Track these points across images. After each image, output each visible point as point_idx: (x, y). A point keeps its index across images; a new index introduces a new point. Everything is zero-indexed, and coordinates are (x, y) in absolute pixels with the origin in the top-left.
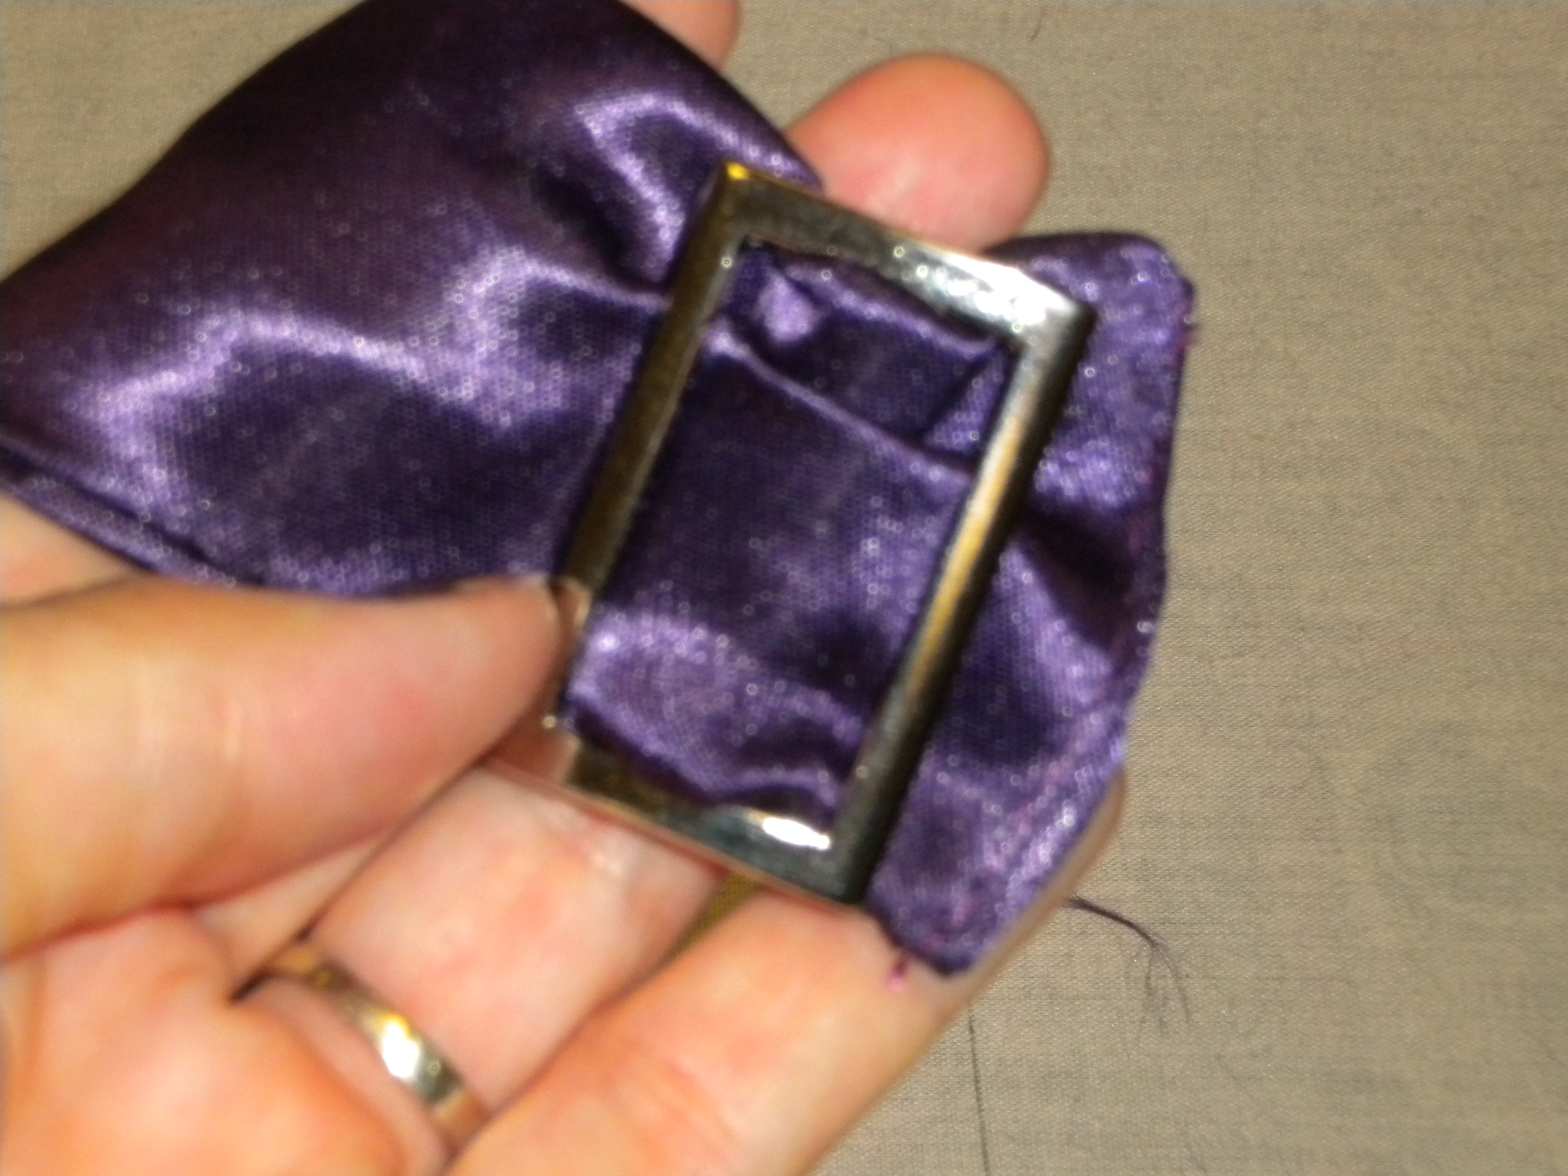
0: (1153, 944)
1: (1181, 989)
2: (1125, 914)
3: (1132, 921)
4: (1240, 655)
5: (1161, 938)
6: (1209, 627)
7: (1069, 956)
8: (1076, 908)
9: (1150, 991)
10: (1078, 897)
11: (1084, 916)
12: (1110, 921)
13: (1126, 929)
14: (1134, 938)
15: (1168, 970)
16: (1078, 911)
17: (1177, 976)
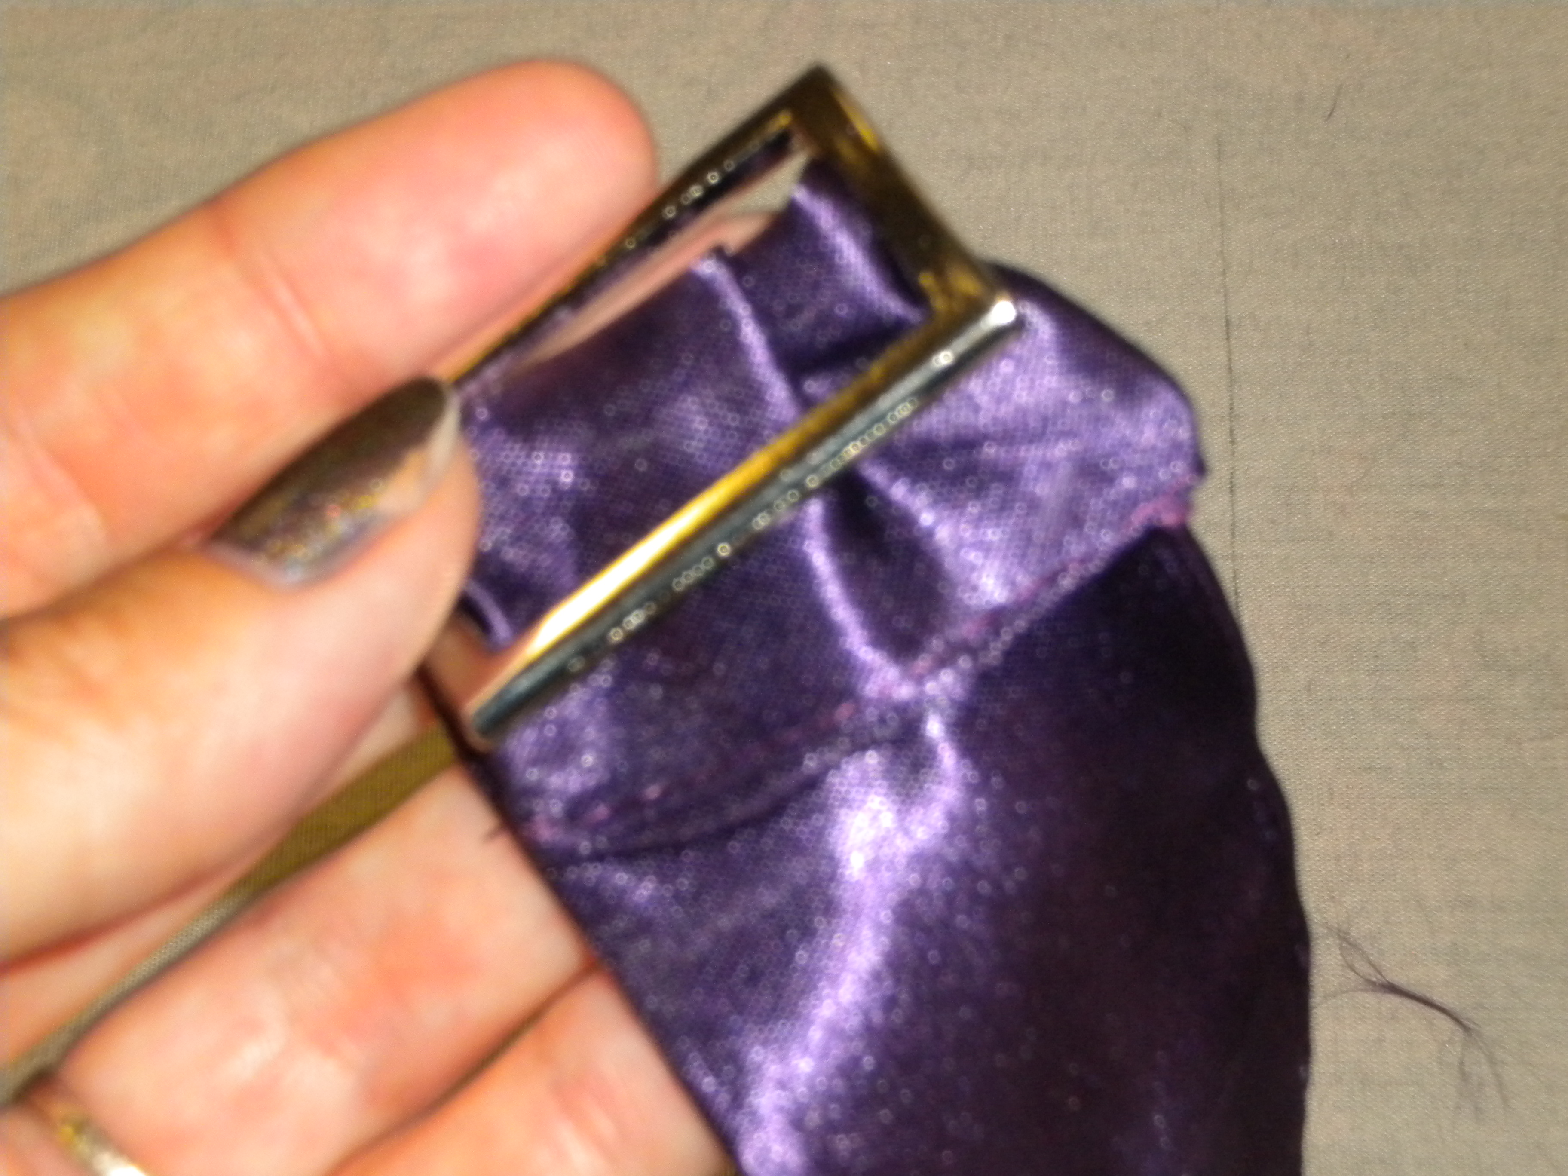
0: (1466, 1029)
1: (1497, 1076)
2: (1436, 998)
3: (1444, 1007)
4: (1550, 737)
5: (1474, 1023)
6: (1516, 709)
7: (1380, 1041)
8: (1385, 992)
9: (1464, 1076)
10: (1387, 981)
11: (1394, 1000)
12: (1421, 1005)
13: (1437, 1014)
14: (1443, 1023)
15: (1482, 1055)
16: (1388, 995)
17: (1492, 1061)
